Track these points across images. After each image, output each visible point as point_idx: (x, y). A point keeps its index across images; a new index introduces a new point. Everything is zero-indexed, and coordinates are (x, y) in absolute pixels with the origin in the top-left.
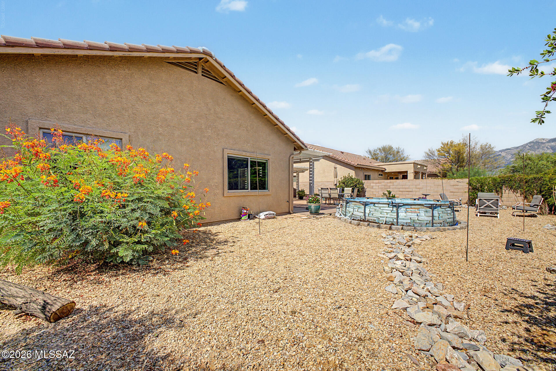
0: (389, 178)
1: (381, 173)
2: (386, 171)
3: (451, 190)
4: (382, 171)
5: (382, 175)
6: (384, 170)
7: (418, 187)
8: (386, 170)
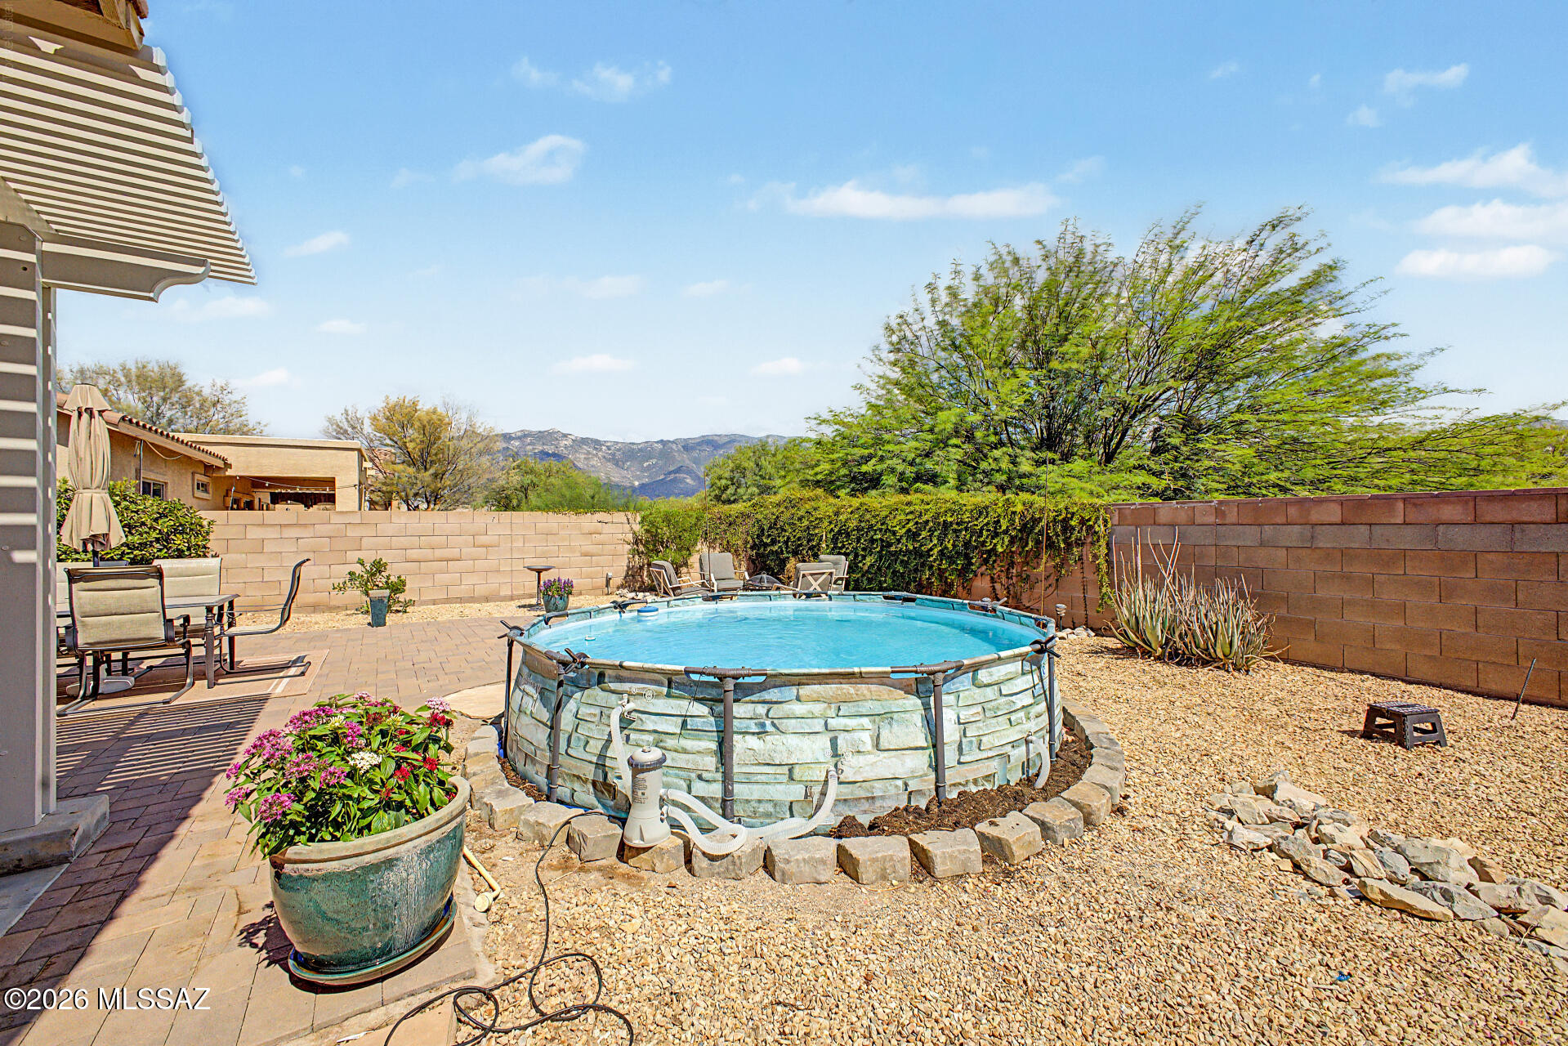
0: (230, 501)
1: (204, 479)
2: (229, 473)
3: (585, 549)
4: (208, 468)
5: (203, 487)
6: (220, 464)
7: (483, 539)
8: (228, 466)
